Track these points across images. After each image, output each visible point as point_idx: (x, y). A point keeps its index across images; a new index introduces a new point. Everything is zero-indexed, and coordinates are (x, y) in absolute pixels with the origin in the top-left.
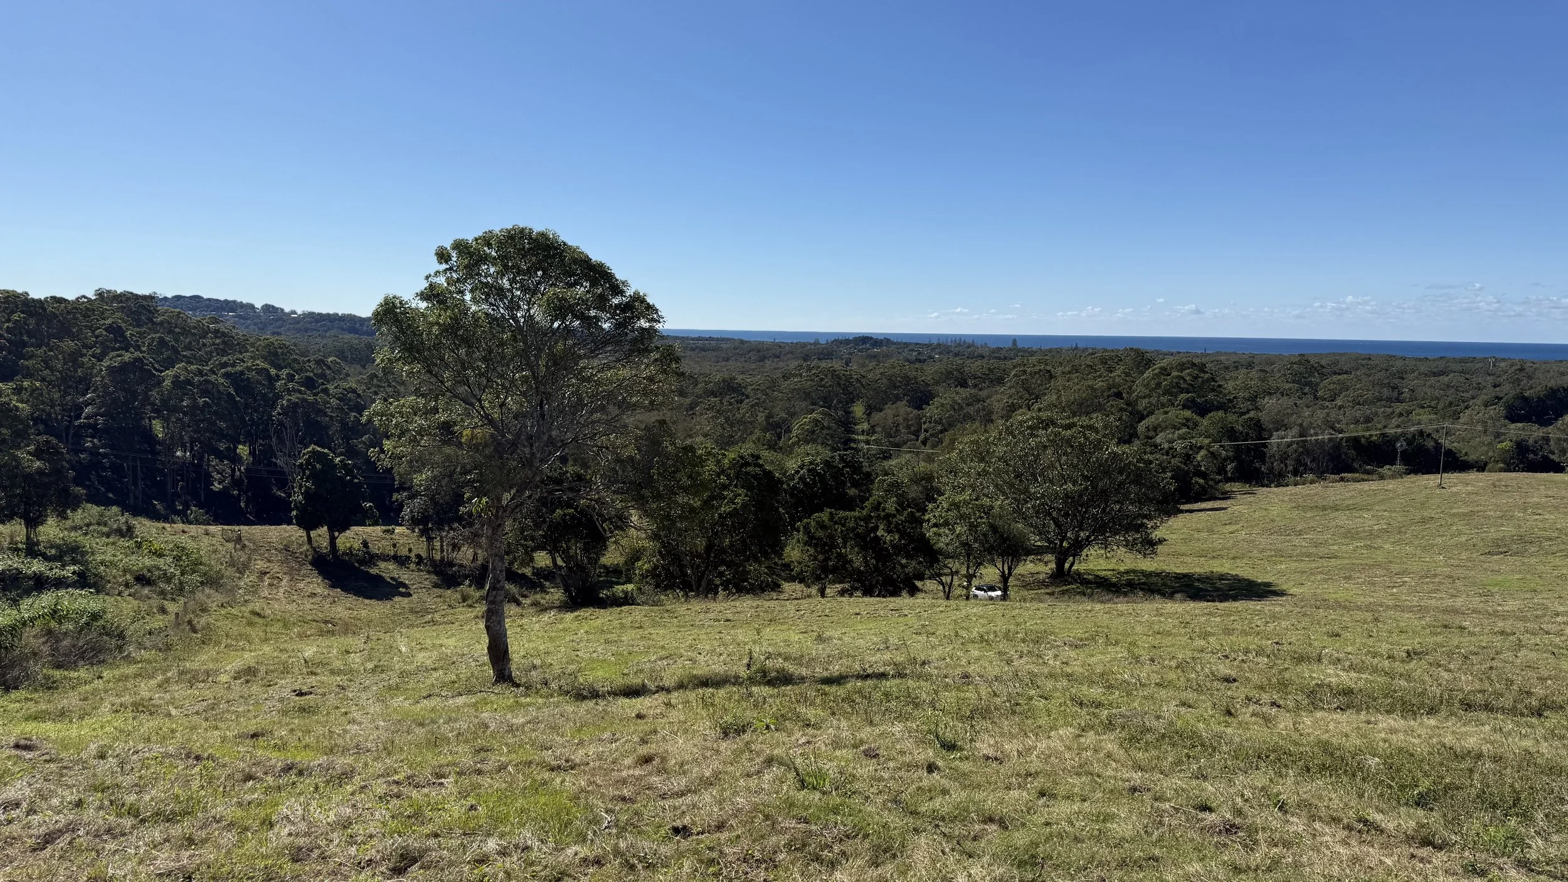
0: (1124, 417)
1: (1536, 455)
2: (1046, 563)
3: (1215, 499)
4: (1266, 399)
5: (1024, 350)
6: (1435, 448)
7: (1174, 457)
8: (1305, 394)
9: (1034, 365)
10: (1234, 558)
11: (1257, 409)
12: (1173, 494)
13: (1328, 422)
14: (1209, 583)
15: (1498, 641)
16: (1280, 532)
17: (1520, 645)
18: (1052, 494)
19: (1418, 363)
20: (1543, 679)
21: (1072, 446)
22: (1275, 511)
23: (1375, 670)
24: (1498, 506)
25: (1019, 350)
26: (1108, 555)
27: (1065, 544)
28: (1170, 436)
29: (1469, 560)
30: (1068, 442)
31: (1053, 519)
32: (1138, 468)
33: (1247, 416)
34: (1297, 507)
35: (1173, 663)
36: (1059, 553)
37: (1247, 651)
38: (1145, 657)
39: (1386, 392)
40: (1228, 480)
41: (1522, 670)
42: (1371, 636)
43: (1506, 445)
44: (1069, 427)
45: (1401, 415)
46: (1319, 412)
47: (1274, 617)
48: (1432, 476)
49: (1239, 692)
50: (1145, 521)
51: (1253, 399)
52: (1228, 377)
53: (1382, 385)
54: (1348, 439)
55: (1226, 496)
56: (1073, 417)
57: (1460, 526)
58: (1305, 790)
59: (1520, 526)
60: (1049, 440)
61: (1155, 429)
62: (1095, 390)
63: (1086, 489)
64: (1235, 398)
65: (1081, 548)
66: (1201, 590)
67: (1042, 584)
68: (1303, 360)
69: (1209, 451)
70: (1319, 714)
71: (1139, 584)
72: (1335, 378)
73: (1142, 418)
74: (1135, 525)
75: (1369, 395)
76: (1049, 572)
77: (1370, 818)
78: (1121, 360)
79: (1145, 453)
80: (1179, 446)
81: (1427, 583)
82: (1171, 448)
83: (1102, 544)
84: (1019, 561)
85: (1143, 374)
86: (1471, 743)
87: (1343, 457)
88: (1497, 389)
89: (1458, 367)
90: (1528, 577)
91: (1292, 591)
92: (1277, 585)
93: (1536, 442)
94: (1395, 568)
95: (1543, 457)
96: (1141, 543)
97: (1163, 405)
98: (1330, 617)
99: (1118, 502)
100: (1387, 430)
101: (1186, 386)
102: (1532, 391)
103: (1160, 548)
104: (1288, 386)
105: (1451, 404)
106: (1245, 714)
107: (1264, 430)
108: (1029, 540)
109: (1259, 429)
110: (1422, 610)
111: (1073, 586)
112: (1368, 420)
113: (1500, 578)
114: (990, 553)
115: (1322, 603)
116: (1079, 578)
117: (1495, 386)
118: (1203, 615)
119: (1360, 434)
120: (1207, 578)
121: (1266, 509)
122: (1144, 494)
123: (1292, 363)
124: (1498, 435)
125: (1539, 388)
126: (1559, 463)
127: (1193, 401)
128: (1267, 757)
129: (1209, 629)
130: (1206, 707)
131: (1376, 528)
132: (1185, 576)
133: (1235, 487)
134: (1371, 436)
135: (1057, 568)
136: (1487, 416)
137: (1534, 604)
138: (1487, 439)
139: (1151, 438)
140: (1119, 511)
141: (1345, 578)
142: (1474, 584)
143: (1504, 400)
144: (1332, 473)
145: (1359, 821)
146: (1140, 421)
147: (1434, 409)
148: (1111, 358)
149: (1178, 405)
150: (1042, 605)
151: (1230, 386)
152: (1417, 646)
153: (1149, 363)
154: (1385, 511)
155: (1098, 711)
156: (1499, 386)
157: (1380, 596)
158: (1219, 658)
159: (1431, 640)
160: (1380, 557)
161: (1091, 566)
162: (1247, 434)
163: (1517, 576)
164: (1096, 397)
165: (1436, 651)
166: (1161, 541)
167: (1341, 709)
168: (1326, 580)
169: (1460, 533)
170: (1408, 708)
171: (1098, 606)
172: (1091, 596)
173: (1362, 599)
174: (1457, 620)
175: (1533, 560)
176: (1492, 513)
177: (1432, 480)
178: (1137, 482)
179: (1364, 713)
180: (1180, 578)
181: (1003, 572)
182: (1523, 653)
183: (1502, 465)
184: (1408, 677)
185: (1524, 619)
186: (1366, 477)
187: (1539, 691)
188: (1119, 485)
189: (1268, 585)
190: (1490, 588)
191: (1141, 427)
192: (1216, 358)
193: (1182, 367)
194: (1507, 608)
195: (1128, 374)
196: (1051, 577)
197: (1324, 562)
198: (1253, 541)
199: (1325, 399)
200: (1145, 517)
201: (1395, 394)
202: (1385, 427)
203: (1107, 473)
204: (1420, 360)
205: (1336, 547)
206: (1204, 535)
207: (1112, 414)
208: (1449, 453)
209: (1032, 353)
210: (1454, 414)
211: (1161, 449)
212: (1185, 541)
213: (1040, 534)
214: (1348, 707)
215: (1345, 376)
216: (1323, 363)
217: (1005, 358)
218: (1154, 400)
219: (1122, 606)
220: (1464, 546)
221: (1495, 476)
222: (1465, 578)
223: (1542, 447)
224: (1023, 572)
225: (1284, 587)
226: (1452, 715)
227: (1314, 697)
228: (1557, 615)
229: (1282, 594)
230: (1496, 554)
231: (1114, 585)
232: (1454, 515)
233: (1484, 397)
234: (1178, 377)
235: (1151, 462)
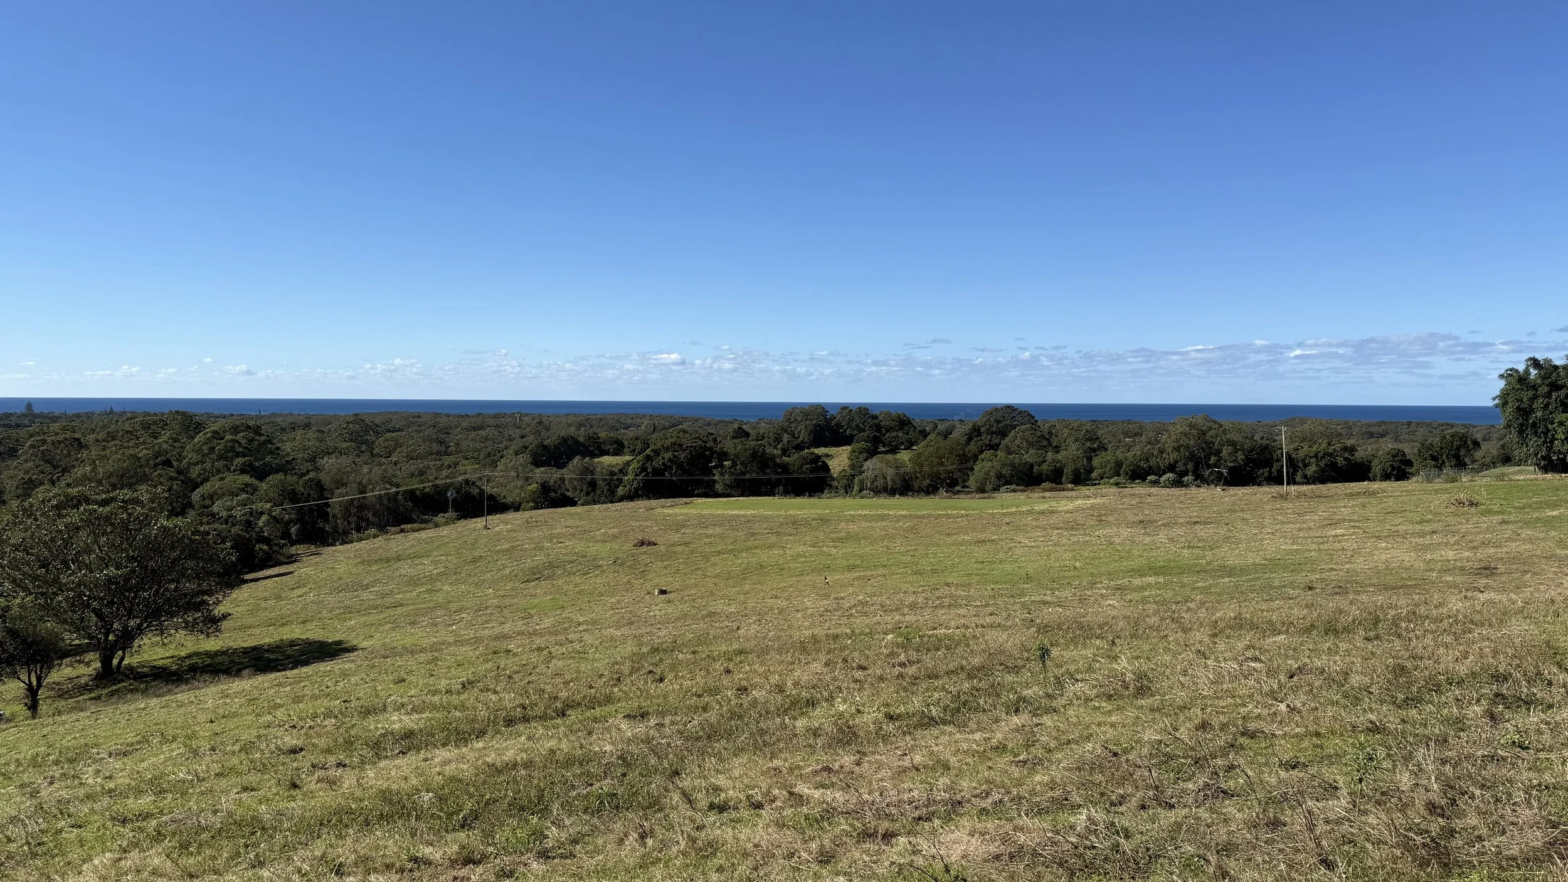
0: (175, 487)
1: (556, 493)
2: (88, 664)
3: (281, 564)
4: (326, 459)
5: (42, 416)
6: (480, 494)
7: (234, 525)
8: (363, 452)
9: (57, 434)
10: (304, 622)
11: (317, 469)
12: (234, 564)
13: (385, 477)
14: (279, 652)
15: (534, 658)
16: (347, 588)
17: (551, 656)
18: (91, 582)
19: (461, 419)
20: (566, 683)
21: (113, 524)
22: (341, 569)
23: (434, 708)
24: (532, 539)
25: (36, 416)
26: (166, 641)
27: (111, 637)
28: (229, 503)
29: (513, 589)
30: (107, 519)
31: (94, 611)
32: (193, 541)
33: (307, 477)
34: (362, 562)
35: (237, 748)
36: (104, 649)
37: (315, 716)
38: (205, 746)
39: (435, 447)
40: (293, 543)
41: (552, 679)
42: (432, 675)
43: (534, 487)
44: (105, 503)
45: (449, 467)
46: (377, 468)
47: (345, 675)
48: (479, 519)
49: (304, 761)
50: (206, 597)
51: (313, 460)
52: (285, 439)
53: (431, 440)
54: (405, 492)
55: (292, 560)
56: (113, 491)
57: (504, 561)
58: (363, 845)
59: (549, 555)
60: (82, 520)
61: (211, 497)
62: (138, 459)
63: (133, 571)
64: (294, 459)
65: (133, 639)
66: (269, 660)
67: (85, 689)
68: (358, 419)
69: (271, 516)
70: (382, 764)
71: (203, 667)
72: (389, 435)
73: (196, 486)
74: (195, 603)
75: (421, 450)
76: (94, 673)
77: (420, 855)
78: (167, 424)
79: (201, 524)
80: (238, 513)
81: (481, 616)
82: (230, 517)
83: (157, 630)
84: (50, 668)
85: (193, 438)
86: (509, 755)
87: (402, 509)
88: (524, 439)
89: (491, 422)
90: (557, 596)
91: (362, 645)
92: (347, 642)
93: (555, 483)
94: (454, 606)
95: (562, 494)
96: (202, 622)
97: (219, 471)
98: (396, 665)
99: (173, 581)
100: (438, 482)
101: (241, 450)
102: (549, 441)
103: (224, 624)
104: (345, 445)
105: (489, 454)
106: (310, 782)
107: (326, 490)
108: (63, 640)
109: (319, 487)
110: (478, 640)
111: (125, 684)
112: (422, 473)
113: (536, 601)
114: (9, 664)
115: (390, 652)
116: (132, 673)
117: (522, 437)
118: (272, 687)
119: (414, 487)
120: (278, 647)
121: (332, 568)
122: (203, 568)
123: (347, 423)
124: (527, 479)
125: (554, 438)
126: (573, 498)
127: (251, 465)
128: (329, 821)
129: (278, 701)
130: (270, 787)
131: (435, 572)
132: (254, 649)
133: (299, 549)
134: (424, 487)
135: (103, 667)
136: (518, 463)
137: (563, 619)
138: (519, 483)
139: (207, 507)
140: (176, 590)
141: (411, 624)
142: (517, 610)
143: (530, 448)
144: (392, 526)
145: (410, 860)
146: (193, 490)
147: (476, 460)
148: (155, 423)
149: (234, 471)
150: (82, 714)
151: (287, 447)
152: (471, 677)
153: (199, 427)
154: (442, 555)
155: (145, 823)
156: (525, 437)
157: (444, 635)
158: (287, 730)
159: (482, 668)
160: (440, 598)
161: (146, 657)
162: (309, 495)
163: (549, 597)
164: (141, 467)
165: (486, 677)
166: (225, 617)
167: (403, 753)
168: (393, 629)
169: (504, 567)
170: (461, 737)
171: (154, 702)
172: (144, 692)
173: (427, 641)
174: (502, 645)
175: (560, 582)
176: (527, 546)
177: (479, 523)
178: (193, 556)
179: (422, 752)
180: (249, 652)
181: (30, 685)
182: (554, 661)
183: (532, 504)
184: (463, 707)
185: (556, 633)
186: (423, 526)
187: (564, 694)
188: (172, 563)
189: (339, 643)
190: (530, 611)
191: (196, 496)
192: (272, 420)
193: (235, 430)
194: (542, 626)
195: (175, 440)
196: (95, 679)
197: (391, 612)
198: (322, 602)
199: (382, 456)
200: (205, 593)
201: (443, 448)
202: (436, 478)
203: (159, 551)
204: (462, 416)
205: (400, 596)
206: (272, 602)
207: (161, 484)
208: (491, 497)
209: (54, 419)
210: (493, 463)
211: (220, 518)
212: (251, 612)
213: (78, 630)
214: (409, 750)
215: (399, 433)
216: (377, 421)
217: (18, 426)
218: (208, 466)
219: (183, 695)
220: (509, 578)
221: (528, 514)
222: (510, 606)
223: (560, 486)
224: (57, 679)
225: (355, 643)
226: (496, 733)
227: (378, 747)
228: (579, 625)
229: (353, 649)
230: (533, 581)
231: (175, 673)
232: (499, 551)
233: (513, 448)
234: (232, 441)
235: (208, 534)
